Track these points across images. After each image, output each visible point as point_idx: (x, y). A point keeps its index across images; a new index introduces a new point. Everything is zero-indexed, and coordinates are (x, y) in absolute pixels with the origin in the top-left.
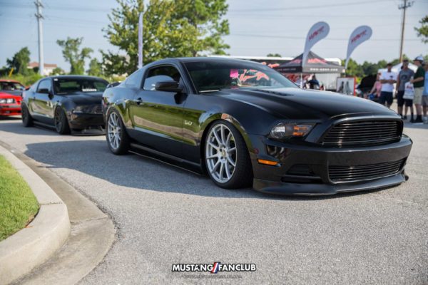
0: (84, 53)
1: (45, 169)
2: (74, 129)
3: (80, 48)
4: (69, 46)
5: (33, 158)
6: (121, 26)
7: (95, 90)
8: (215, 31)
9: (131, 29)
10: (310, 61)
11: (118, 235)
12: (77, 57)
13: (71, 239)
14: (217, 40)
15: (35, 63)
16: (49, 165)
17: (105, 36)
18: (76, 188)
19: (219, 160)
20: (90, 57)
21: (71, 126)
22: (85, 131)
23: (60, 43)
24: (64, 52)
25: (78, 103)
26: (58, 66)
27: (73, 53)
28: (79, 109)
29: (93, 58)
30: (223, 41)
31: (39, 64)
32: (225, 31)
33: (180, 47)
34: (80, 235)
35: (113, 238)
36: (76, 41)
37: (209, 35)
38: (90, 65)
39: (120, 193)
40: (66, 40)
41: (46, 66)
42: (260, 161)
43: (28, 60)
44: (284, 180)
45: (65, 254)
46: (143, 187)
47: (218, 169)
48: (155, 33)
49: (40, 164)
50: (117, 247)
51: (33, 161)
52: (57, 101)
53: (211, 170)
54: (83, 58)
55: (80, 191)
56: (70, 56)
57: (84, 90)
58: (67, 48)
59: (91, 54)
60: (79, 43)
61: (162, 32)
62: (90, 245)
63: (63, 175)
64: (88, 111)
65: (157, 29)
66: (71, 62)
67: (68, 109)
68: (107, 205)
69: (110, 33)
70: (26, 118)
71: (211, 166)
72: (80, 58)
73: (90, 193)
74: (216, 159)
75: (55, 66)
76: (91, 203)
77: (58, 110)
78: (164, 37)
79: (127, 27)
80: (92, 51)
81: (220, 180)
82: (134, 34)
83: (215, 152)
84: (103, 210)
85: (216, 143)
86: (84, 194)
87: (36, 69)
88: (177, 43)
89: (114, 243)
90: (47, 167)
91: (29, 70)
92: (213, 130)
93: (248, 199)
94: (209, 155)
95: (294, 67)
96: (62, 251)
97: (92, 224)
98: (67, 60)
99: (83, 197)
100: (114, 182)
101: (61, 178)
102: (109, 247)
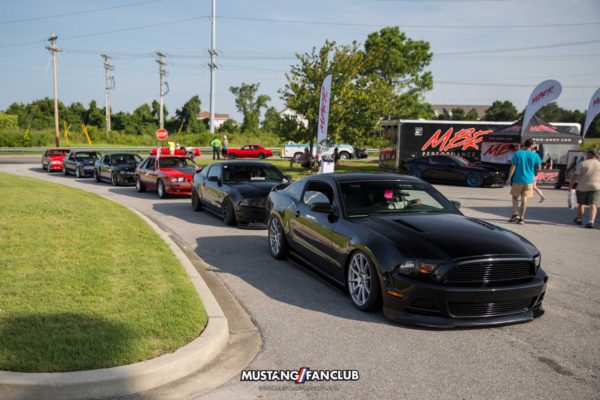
0: (261, 101)
1: (212, 273)
2: (241, 222)
3: (256, 96)
4: (243, 93)
5: (202, 257)
6: (300, 85)
7: (264, 178)
8: (413, 86)
9: (311, 89)
10: (532, 129)
11: (262, 347)
12: (251, 106)
13: (229, 346)
14: (415, 98)
15: (205, 113)
16: (216, 268)
17: (281, 98)
18: (236, 298)
19: (359, 285)
20: (266, 107)
21: (238, 219)
22: (251, 224)
23: (234, 90)
24: (237, 101)
25: (246, 194)
26: (231, 117)
27: (248, 102)
28: (246, 202)
29: (269, 107)
30: (424, 98)
31: (210, 114)
32: (428, 85)
33: (366, 110)
34: (236, 343)
35: (258, 349)
36: (252, 87)
37: (406, 90)
38: (266, 116)
39: (271, 307)
40: (240, 87)
41: (217, 116)
42: (389, 292)
43: (199, 111)
44: (408, 311)
45: (224, 358)
46: (291, 302)
47: (357, 292)
48: (339, 94)
49: (207, 266)
50: (260, 357)
51: (202, 262)
52: (225, 190)
53: (351, 292)
54: (258, 107)
55: (239, 301)
56: (244, 105)
57: (252, 179)
58: (241, 96)
59: (267, 102)
60: (255, 90)
61: (347, 93)
62: (241, 353)
63: (227, 281)
64: (254, 204)
65: (341, 89)
66: (245, 113)
67: (235, 200)
68: (258, 319)
69: (286, 95)
70: (196, 202)
71: (352, 289)
72: (255, 108)
73: (247, 305)
74: (356, 283)
75: (227, 116)
76: (246, 315)
77: (226, 202)
78: (348, 98)
79: (306, 86)
80: (270, 99)
81: (357, 302)
82: (314, 97)
83: (356, 277)
84: (255, 322)
85: (356, 268)
86: (242, 305)
87: (206, 121)
88: (364, 105)
89: (258, 353)
90: (214, 271)
91: (199, 122)
92: (355, 257)
93: (375, 324)
94: (350, 278)
95: (510, 136)
96: (222, 355)
97: (245, 335)
98: (240, 110)
99: (240, 307)
100: (267, 294)
101: (226, 285)
102: (254, 356)
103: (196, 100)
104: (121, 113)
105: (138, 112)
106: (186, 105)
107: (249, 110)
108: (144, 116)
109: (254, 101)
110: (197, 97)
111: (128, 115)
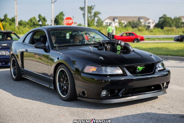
103: (62, 14)
104: (21, 21)
105: (31, 20)
106: (56, 17)
107: (90, 19)
108: (34, 23)
109: (92, 14)
110: (62, 12)
111: (25, 22)
